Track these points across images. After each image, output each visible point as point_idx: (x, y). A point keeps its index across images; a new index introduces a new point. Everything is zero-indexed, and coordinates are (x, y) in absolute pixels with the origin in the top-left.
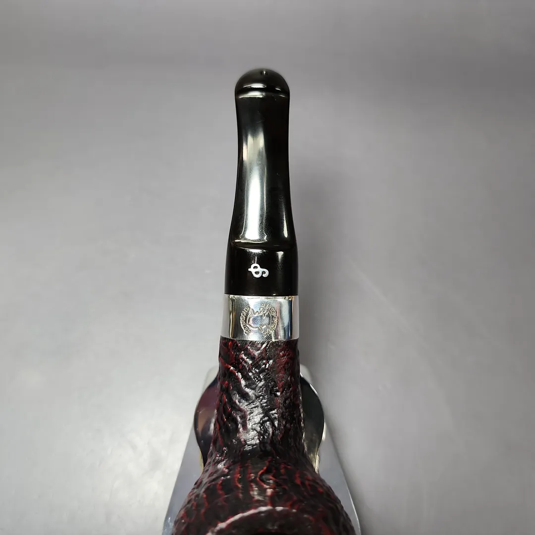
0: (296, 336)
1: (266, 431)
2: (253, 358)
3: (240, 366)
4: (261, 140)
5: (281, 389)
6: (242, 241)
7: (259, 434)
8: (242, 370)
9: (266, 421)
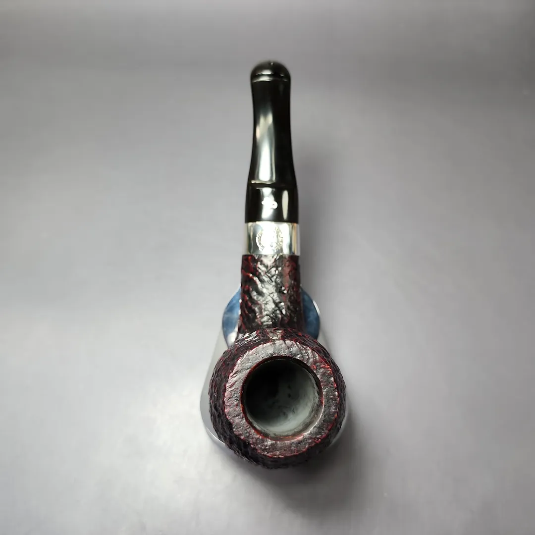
0: (297, 253)
1: (276, 316)
2: (267, 267)
3: (257, 273)
4: (270, 118)
5: (287, 289)
6: (257, 182)
7: (272, 318)
8: (258, 276)
9: (276, 310)
